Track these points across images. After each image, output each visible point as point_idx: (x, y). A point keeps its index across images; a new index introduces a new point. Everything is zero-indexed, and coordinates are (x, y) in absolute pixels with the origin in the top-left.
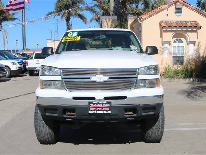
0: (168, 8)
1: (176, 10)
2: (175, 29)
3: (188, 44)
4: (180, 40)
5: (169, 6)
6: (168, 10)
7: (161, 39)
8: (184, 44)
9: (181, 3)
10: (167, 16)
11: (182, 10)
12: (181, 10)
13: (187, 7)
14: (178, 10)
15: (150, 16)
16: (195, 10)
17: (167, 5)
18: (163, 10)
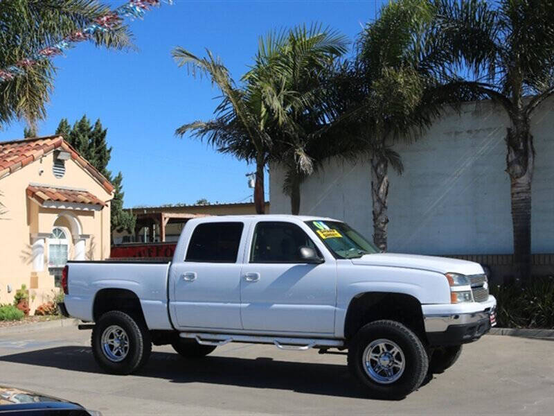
0: (43, 158)
1: (55, 163)
2: (63, 207)
3: (74, 241)
4: (60, 230)
5: (45, 152)
6: (41, 162)
7: (29, 227)
8: (68, 241)
9: (65, 151)
10: (40, 174)
11: (66, 165)
12: (63, 165)
13: (73, 158)
14: (59, 163)
15: (11, 172)
16: (86, 168)
17: (41, 151)
18: (34, 160)
